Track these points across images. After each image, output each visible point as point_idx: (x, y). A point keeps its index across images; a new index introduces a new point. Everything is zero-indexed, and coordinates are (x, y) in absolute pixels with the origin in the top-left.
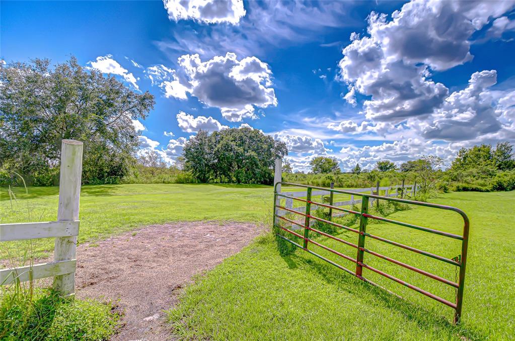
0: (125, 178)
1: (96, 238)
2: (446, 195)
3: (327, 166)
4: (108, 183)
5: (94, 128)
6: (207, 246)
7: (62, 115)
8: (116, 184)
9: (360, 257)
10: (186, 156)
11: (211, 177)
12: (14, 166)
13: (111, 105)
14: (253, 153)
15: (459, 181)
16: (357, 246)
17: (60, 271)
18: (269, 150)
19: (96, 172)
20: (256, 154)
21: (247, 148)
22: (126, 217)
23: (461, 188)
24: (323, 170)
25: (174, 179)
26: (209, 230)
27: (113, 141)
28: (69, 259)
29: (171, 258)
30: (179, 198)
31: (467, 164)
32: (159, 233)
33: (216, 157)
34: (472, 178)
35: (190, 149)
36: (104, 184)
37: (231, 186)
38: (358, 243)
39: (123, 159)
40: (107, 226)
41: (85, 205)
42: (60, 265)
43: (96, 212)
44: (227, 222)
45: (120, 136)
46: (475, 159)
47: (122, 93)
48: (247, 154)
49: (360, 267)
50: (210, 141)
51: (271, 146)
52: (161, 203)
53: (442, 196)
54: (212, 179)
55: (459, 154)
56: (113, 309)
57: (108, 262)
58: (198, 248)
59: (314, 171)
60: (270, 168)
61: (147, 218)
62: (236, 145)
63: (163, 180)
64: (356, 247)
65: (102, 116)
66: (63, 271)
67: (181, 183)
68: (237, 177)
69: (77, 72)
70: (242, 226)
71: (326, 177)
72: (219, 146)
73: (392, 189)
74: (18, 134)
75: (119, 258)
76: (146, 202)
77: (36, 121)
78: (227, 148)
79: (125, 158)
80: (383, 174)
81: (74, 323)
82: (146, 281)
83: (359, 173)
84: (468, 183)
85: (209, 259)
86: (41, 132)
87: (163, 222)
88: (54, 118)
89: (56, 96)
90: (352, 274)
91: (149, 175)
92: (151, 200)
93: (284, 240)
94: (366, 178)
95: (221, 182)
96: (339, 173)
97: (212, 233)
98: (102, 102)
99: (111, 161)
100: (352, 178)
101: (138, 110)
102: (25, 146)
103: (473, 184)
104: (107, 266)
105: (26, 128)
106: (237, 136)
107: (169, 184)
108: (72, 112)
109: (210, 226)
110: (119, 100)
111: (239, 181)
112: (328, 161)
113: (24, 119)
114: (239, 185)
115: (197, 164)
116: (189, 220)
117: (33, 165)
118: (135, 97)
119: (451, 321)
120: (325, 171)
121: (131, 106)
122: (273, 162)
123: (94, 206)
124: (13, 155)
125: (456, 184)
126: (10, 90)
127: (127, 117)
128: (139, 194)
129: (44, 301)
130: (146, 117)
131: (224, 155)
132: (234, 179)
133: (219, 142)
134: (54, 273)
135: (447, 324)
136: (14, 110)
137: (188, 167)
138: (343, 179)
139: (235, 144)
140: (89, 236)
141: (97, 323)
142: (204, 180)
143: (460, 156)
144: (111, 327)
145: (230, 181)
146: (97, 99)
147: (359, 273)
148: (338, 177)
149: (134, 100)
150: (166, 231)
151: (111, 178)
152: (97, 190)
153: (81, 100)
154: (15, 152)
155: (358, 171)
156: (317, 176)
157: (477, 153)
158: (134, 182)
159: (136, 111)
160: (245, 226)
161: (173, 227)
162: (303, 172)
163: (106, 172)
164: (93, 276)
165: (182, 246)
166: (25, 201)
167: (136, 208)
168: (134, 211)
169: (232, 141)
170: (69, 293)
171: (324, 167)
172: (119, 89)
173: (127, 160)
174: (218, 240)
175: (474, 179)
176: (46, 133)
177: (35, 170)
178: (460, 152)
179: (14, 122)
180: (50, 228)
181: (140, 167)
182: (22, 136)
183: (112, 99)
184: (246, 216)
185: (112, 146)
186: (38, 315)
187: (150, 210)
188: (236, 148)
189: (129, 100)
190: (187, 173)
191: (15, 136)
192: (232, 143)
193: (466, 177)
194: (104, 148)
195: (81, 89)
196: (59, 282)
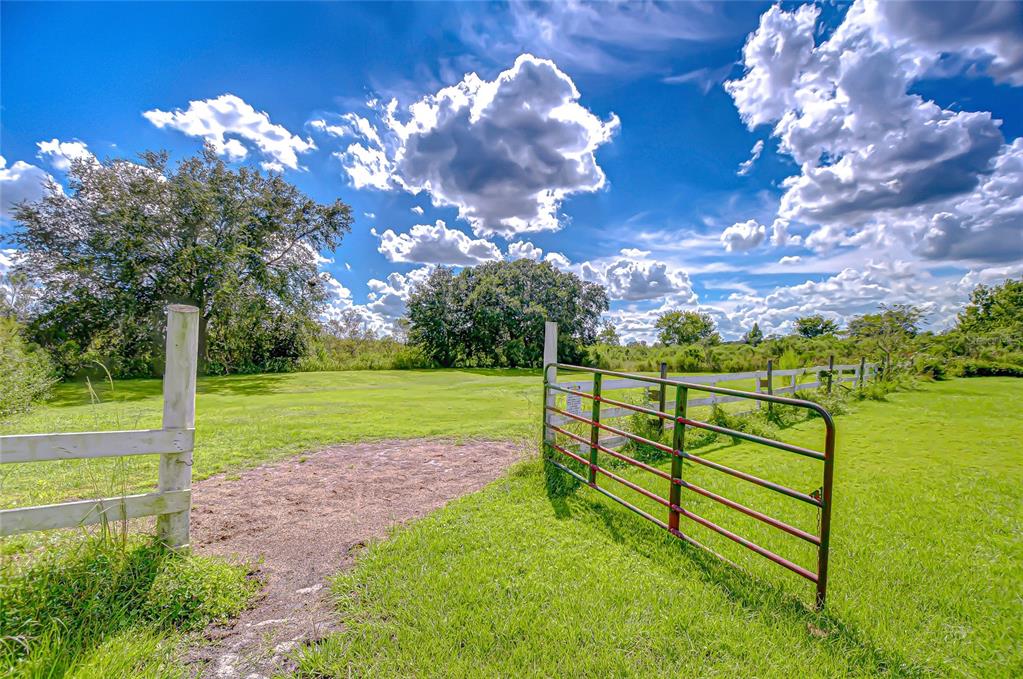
0: (300, 360)
1: (239, 465)
2: (939, 385)
3: (690, 330)
4: (272, 371)
5: (245, 271)
6: (426, 481)
7: (190, 249)
8: (286, 371)
9: (675, 497)
10: (412, 316)
11: (459, 357)
12: (109, 342)
13: (273, 228)
14: (540, 309)
15: (968, 354)
16: (670, 476)
17: (166, 507)
18: (570, 301)
19: (249, 351)
20: (544, 310)
21: (526, 297)
22: (293, 431)
23: (973, 369)
24: (683, 337)
25: (388, 362)
26: (433, 454)
27: (280, 293)
28: (179, 489)
29: (359, 500)
30: (395, 397)
31: (993, 319)
32: (346, 458)
33: (467, 317)
34: (1000, 349)
35: (419, 303)
36: (263, 372)
37: (498, 374)
38: (670, 471)
39: (297, 326)
40: (258, 447)
41: (227, 410)
42: (165, 497)
43: (245, 423)
44: (471, 440)
45: (291, 283)
46: (1012, 307)
47: (294, 204)
48: (527, 310)
49: (675, 515)
50: (456, 286)
51: (574, 293)
52: (359, 406)
53: (927, 386)
54: (462, 360)
55: (974, 299)
56: (251, 574)
57: (254, 505)
58: (409, 483)
59: (664, 339)
60: (573, 336)
61: (329, 433)
62: (507, 294)
63: (369, 363)
64: (668, 478)
65: (259, 249)
66: (171, 507)
67: (402, 368)
68: (508, 357)
69: (214, 171)
70: (498, 447)
71: (686, 353)
72: (473, 296)
73: (805, 374)
74: (116, 286)
75: (272, 499)
76: (334, 404)
77: (146, 261)
78: (489, 299)
79: (300, 324)
80: (805, 345)
81: (184, 587)
82: (311, 536)
83: (759, 342)
84: (989, 359)
85: (422, 503)
86: (154, 280)
87: (357, 438)
88: (177, 255)
89: (180, 215)
90: (663, 527)
91: (345, 355)
92: (344, 400)
93: (558, 470)
94: (769, 352)
95: (479, 366)
96: (713, 343)
97: (439, 458)
98: (258, 223)
99: (276, 329)
100: (741, 354)
101: (322, 233)
102: (127, 307)
103: (1001, 361)
104: (250, 512)
105: (129, 274)
106: (509, 277)
107: (381, 372)
108: (206, 244)
109: (438, 447)
110: (290, 217)
111: (513, 364)
112: (692, 320)
113: (125, 259)
114: (513, 371)
115: (432, 331)
116: (405, 435)
117: (142, 341)
118: (319, 212)
119: (810, 605)
120: (685, 340)
121: (310, 228)
122: (579, 323)
123: (241, 412)
124: (108, 323)
125: (962, 362)
126: (104, 210)
127: (303, 248)
128: (325, 390)
129: (143, 552)
130: (336, 248)
131: (483, 312)
132: (504, 359)
133: (474, 288)
134: (157, 510)
135: (799, 606)
136: (109, 244)
137: (415, 338)
138: (720, 354)
139: (504, 291)
140: (227, 462)
141: (220, 591)
142: (445, 362)
143: (976, 302)
144: (244, 599)
145: (496, 363)
146: (249, 217)
147: (674, 525)
148: (711, 352)
149: (317, 217)
150: (359, 455)
151: (276, 361)
152: (250, 383)
153: (222, 222)
154: (112, 318)
155: (757, 338)
156: (668, 350)
157: (1014, 294)
158: (316, 369)
159: (320, 236)
160: (501, 447)
161: (374, 449)
162: (644, 343)
163: (268, 350)
164: (226, 526)
165: (381, 481)
166: (128, 405)
167: (313, 415)
168: (309, 421)
169: (498, 285)
170: (180, 544)
171: (683, 331)
172: (288, 197)
173: (303, 328)
174: (446, 471)
175: (1005, 350)
176: (162, 282)
177: (145, 350)
178: (977, 294)
179: (109, 265)
180: (150, 439)
181: (327, 341)
182: (122, 289)
183: (278, 217)
184: (507, 428)
185: (278, 303)
186: (132, 570)
187: (339, 419)
188: (506, 298)
189: (307, 217)
190: (416, 348)
191: (112, 290)
192: (499, 290)
193: (986, 345)
194: (263, 307)
195: (221, 200)
196: (165, 525)
